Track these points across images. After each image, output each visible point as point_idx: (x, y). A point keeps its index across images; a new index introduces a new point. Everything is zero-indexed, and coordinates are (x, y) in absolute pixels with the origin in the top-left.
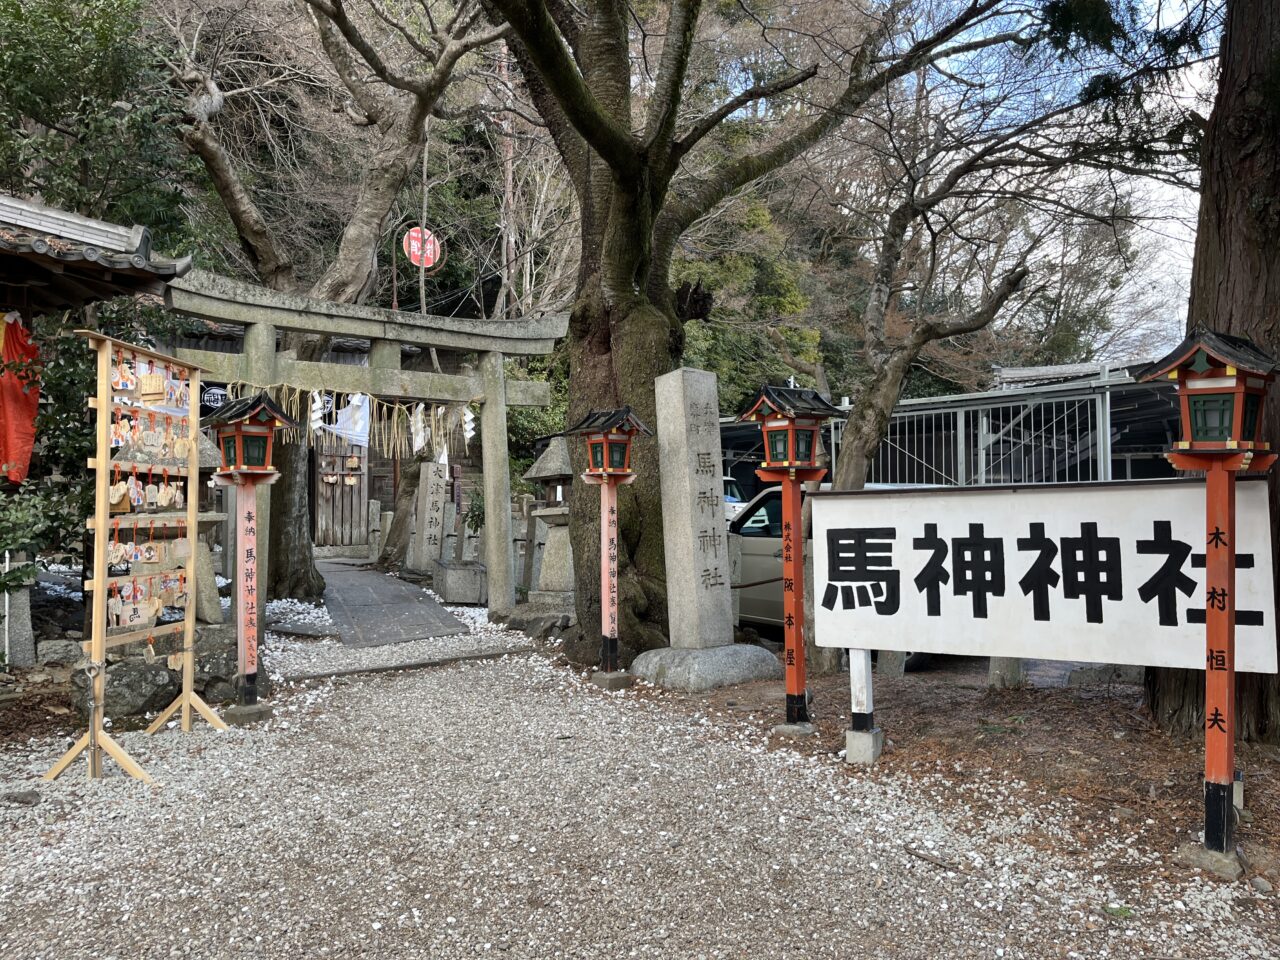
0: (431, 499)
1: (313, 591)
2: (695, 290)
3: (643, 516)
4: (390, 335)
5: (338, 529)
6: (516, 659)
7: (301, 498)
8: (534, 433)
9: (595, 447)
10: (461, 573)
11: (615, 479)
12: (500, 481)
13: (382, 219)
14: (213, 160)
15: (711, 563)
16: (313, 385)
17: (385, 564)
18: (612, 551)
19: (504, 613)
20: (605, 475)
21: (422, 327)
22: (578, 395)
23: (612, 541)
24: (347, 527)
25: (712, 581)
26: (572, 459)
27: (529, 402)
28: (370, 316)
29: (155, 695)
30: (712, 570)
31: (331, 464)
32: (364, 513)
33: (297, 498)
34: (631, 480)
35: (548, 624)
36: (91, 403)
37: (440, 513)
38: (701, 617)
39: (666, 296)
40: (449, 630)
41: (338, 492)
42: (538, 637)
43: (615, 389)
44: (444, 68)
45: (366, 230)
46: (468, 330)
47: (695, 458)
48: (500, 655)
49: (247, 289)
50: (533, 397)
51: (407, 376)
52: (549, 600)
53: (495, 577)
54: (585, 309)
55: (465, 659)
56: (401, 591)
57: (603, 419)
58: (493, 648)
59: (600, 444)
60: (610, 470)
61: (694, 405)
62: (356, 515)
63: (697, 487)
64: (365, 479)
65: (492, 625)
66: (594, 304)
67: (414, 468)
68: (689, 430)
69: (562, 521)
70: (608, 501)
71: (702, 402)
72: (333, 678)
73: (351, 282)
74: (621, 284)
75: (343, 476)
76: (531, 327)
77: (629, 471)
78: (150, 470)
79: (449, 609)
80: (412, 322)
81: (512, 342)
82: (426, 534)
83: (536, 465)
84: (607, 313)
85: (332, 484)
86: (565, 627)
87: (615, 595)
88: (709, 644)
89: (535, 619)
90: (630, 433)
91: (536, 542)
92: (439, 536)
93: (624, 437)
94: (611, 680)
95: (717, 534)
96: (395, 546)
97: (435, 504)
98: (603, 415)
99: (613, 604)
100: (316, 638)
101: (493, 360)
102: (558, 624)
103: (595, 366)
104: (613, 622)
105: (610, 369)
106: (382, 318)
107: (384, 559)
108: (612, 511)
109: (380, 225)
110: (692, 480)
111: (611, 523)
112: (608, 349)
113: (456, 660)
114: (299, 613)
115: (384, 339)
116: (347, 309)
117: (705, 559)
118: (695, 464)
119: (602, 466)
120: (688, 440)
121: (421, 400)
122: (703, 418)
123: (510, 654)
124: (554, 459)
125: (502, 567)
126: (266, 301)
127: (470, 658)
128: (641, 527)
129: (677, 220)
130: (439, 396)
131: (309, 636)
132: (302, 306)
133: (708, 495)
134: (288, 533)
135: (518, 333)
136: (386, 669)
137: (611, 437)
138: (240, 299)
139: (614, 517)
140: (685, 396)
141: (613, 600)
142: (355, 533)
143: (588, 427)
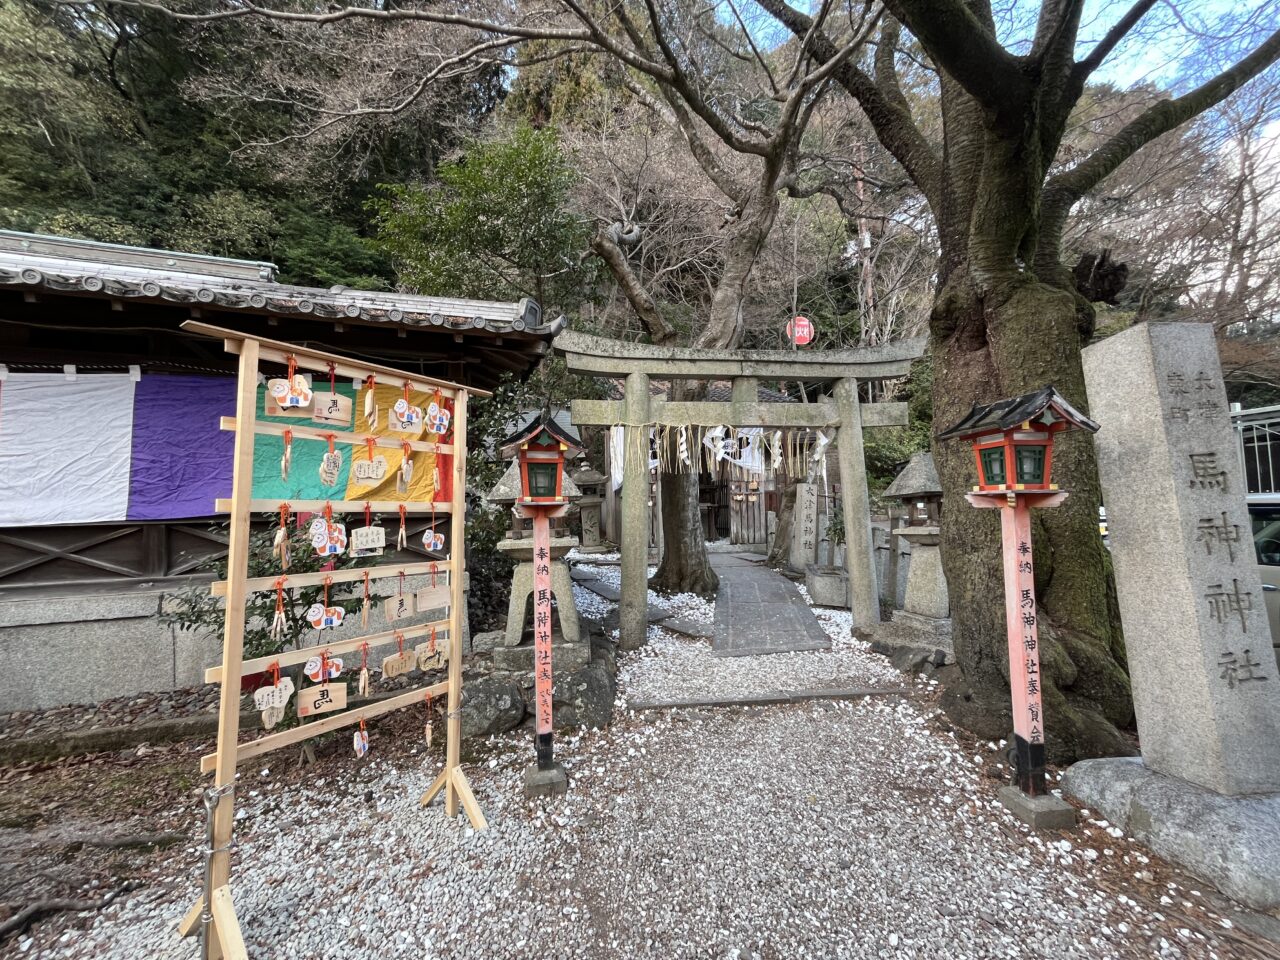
0: (805, 512)
1: (708, 588)
2: (1101, 265)
3: (1056, 546)
4: (747, 372)
5: (745, 532)
6: (880, 706)
7: (694, 515)
8: (894, 460)
9: (987, 455)
10: (827, 580)
11: (1025, 500)
12: (859, 499)
13: (743, 280)
14: (611, 258)
15: (1236, 642)
16: (681, 421)
17: (773, 562)
18: (1027, 609)
19: (867, 631)
20: (1011, 494)
21: (776, 362)
22: (946, 399)
23: (1026, 594)
24: (752, 530)
25: (1241, 674)
26: (941, 474)
27: (886, 422)
28: (728, 357)
29: (498, 718)
30: (1239, 654)
31: (739, 487)
32: (763, 521)
33: (690, 515)
34: (1056, 501)
35: (918, 658)
36: (224, 424)
37: (814, 524)
38: (1224, 739)
39: (1061, 274)
40: (811, 643)
41: (744, 506)
42: (907, 671)
43: (998, 387)
44: (786, 120)
45: (730, 292)
46: (821, 360)
47: (1185, 463)
48: (861, 696)
49: (623, 346)
50: (890, 417)
51: (764, 407)
52: (916, 625)
53: (857, 590)
54: (951, 301)
55: (818, 698)
56: (780, 588)
57: (1000, 413)
58: (853, 679)
59: (1000, 450)
60: (1020, 487)
61: (1175, 376)
62: (757, 524)
63: (1195, 509)
64: (763, 496)
65: (854, 641)
66: (962, 294)
67: (792, 488)
68: (1170, 418)
69: (929, 541)
70: (1014, 533)
71: (1190, 371)
72: (674, 710)
73: (720, 338)
74: (999, 262)
75: (747, 495)
76: (885, 351)
77: (1053, 487)
78: (368, 508)
79: (817, 611)
80: (766, 358)
81: (866, 367)
82: (803, 540)
83: (896, 482)
84: (981, 301)
85: (740, 501)
86: (940, 664)
87: (1036, 677)
88: (1247, 788)
89: (902, 648)
90: (1051, 430)
91: (900, 552)
92: (813, 542)
93: (1041, 437)
94: (1039, 814)
95: (1243, 589)
96: (780, 547)
97: (808, 516)
98: (999, 407)
99: (1033, 691)
100: (693, 638)
101: (847, 386)
102: (931, 659)
103: (967, 364)
104: (1035, 718)
105: (990, 366)
106: (739, 358)
107: (773, 557)
108: (1024, 549)
109: (742, 286)
110: (1182, 499)
111: (1022, 566)
112: (984, 343)
113: (809, 698)
114: (691, 608)
115: (741, 376)
116: (707, 353)
117: (1223, 634)
118: (1186, 473)
119: (1003, 480)
120: (1168, 432)
121: (778, 428)
122: (1194, 397)
123: (872, 696)
124: (918, 475)
125: (865, 582)
126: (638, 354)
127: (824, 697)
128: (1054, 560)
129: (1066, 189)
130: (795, 423)
131: (689, 636)
132: (668, 355)
133: (1219, 522)
134: (685, 542)
135: (871, 357)
136: (729, 704)
137: (1017, 436)
138: (617, 355)
139: (1029, 558)
140: (1156, 364)
141: (1032, 683)
142: (757, 535)
143: (973, 426)
